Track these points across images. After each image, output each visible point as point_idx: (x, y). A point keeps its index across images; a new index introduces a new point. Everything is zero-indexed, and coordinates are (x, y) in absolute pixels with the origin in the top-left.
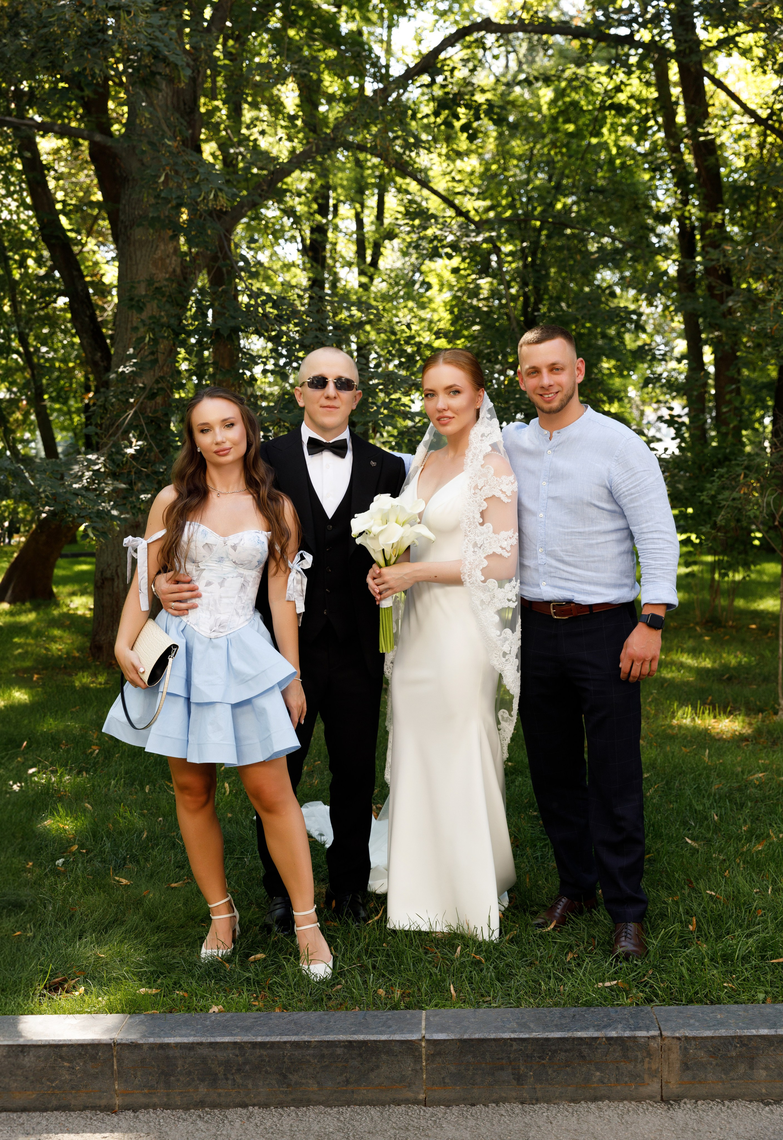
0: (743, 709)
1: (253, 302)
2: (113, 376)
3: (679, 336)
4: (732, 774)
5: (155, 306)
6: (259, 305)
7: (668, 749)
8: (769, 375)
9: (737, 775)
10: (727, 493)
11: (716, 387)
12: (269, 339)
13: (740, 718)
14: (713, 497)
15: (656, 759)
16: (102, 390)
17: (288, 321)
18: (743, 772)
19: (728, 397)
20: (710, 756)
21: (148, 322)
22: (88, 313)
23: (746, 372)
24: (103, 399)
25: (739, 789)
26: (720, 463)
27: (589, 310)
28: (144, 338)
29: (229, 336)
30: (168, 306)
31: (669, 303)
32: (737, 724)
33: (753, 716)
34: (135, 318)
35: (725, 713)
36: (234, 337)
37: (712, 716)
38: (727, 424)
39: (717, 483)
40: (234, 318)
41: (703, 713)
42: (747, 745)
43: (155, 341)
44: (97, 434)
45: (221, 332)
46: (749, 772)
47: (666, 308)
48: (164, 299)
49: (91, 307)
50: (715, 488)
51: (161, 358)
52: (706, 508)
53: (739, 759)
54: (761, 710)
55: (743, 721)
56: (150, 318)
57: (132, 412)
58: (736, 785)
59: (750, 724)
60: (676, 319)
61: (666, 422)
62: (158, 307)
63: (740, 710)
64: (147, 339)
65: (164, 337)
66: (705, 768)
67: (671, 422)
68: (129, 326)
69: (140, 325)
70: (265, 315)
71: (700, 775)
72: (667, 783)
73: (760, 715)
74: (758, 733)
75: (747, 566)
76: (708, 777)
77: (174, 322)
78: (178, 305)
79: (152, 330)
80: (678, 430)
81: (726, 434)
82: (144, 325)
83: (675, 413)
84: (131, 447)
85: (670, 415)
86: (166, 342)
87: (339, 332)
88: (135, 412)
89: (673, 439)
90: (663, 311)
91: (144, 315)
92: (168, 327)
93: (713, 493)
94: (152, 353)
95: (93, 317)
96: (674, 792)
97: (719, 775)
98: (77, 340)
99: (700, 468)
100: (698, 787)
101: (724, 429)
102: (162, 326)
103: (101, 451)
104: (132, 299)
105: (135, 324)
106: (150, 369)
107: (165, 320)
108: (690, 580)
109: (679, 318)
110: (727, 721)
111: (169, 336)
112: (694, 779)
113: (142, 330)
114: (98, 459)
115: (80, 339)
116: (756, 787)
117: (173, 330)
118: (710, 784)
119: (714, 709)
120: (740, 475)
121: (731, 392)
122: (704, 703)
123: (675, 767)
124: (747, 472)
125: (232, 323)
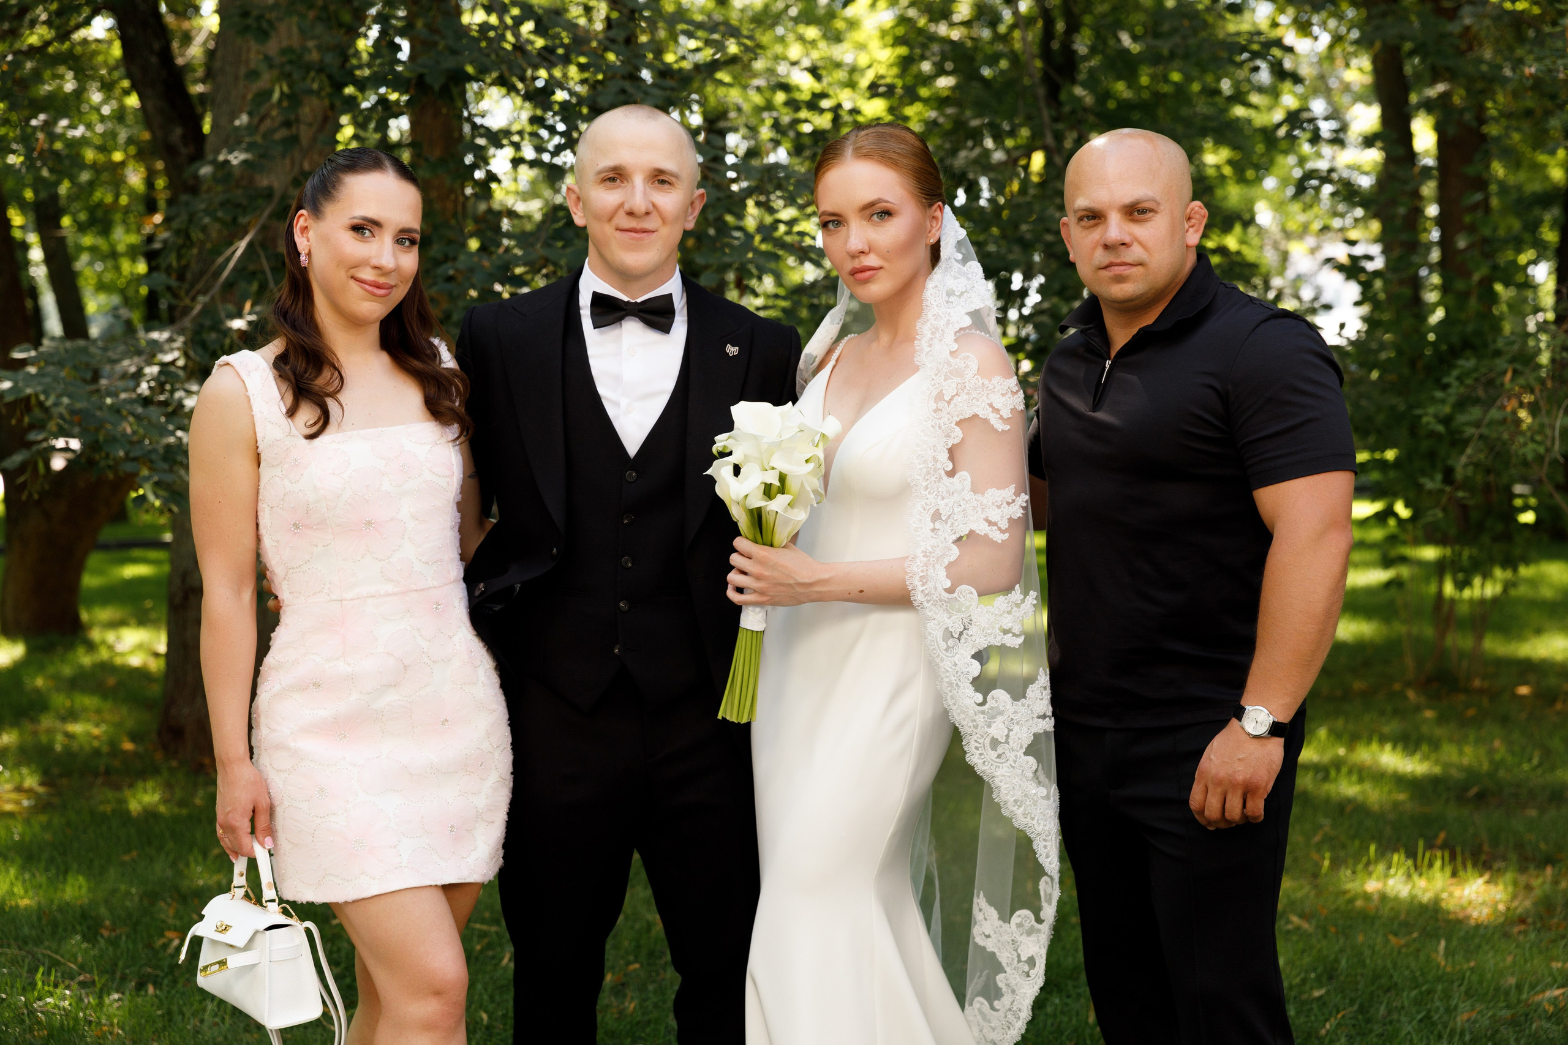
0: (1513, 857)
1: (493, 20)
2: (205, 170)
3: (1360, 98)
4: (1497, 989)
5: (295, 30)
6: (507, 27)
7: (1360, 938)
8: (1547, 178)
9: (1507, 993)
10: (1475, 412)
11: (1441, 201)
12: (528, 97)
13: (1509, 876)
14: (1447, 421)
15: (1337, 961)
16: (184, 198)
17: (566, 60)
18: (1519, 987)
19: (1467, 219)
20: (1449, 953)
21: (277, 61)
22: (157, 46)
23: (1498, 169)
24: (184, 217)
25: (1514, 1022)
26: (1455, 352)
27: (1184, 38)
28: (269, 93)
29: (445, 90)
30: (319, 29)
31: (1343, 30)
32: (1501, 887)
33: (1532, 871)
34: (254, 52)
35: (1475, 865)
36: (455, 91)
37: (1448, 871)
38: (1467, 274)
39: (1456, 390)
40: (454, 52)
41: (1431, 865)
42: (1525, 933)
43: (293, 99)
44: (169, 288)
45: (428, 80)
46: (1532, 987)
47: (1337, 39)
48: (311, 14)
49: (162, 31)
50: (1452, 400)
51: (305, 134)
52: (1425, 445)
53: (1509, 960)
54: (1549, 860)
55: (1515, 884)
56: (284, 52)
57: (242, 245)
58: (1506, 1013)
59: (1528, 888)
60: (1354, 62)
61: (1340, 268)
62: (302, 31)
63: (1504, 858)
64: (276, 96)
65: (310, 92)
66: (1439, 979)
67: (1352, 269)
68: (243, 71)
69: (263, 67)
70: (520, 48)
71: (1429, 992)
72: (1362, 1010)
73: (1549, 871)
74: (1546, 907)
75: (1511, 563)
76: (1447, 996)
77: (331, 59)
78: (341, 25)
79: (287, 77)
80: (1366, 286)
81: (1464, 296)
82: (271, 66)
83: (1358, 251)
84: (239, 315)
85: (1350, 256)
86: (315, 101)
87: (669, 83)
88: (250, 245)
89: (1357, 304)
90: (1331, 47)
91: (273, 47)
92: (321, 70)
93: (1447, 409)
94: (287, 124)
95: (166, 56)
96: (1378, 1029)
97: (1468, 994)
98: (133, 101)
99: (1413, 363)
100: (1428, 1017)
101: (1460, 285)
102: (308, 68)
103: (177, 326)
104: (245, 14)
105: (253, 65)
106: (283, 156)
107: (315, 56)
108: (1393, 592)
109: (1364, 62)
110: (1481, 881)
111: (321, 89)
112: (1418, 1002)
113: (266, 77)
114: (171, 340)
115: (141, 97)
116: (1549, 1018)
117: (330, 77)
118: (1450, 1011)
119: (1453, 858)
120: (1505, 373)
121: (1475, 207)
122: (1430, 846)
123: (1376, 977)
124: (1518, 367)
125: (449, 63)
